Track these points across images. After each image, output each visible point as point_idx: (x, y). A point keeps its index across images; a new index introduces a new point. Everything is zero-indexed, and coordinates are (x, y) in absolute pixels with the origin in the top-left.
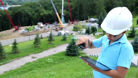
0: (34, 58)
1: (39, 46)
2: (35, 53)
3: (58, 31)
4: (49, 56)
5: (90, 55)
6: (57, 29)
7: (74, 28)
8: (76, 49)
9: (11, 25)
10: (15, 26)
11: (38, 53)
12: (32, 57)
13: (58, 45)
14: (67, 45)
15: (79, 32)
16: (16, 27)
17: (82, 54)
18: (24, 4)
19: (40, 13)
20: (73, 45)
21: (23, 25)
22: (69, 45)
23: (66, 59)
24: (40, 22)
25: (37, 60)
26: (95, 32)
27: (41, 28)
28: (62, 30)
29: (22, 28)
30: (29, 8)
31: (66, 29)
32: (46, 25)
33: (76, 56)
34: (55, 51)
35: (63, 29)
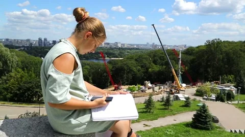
0: (147, 126)
1: (152, 111)
2: (148, 120)
3: (173, 94)
4: (167, 125)
5: (231, 131)
6: (171, 91)
7: (197, 91)
8: (207, 120)
9: (110, 82)
10: (115, 84)
11: (152, 120)
12: (144, 124)
13: (179, 112)
14: (195, 113)
15: (205, 97)
16: (116, 86)
17: (217, 128)
18: (127, 56)
19: (147, 69)
20: (204, 113)
21: (123, 84)
22: (197, 113)
23: (194, 132)
24: (148, 81)
25: (151, 129)
26: (232, 99)
27: (149, 89)
28: (179, 93)
29: (123, 87)
30: (134, 62)
31: (185, 92)
32: (156, 84)
33: (208, 129)
34: (175, 120)
35: (181, 92)
